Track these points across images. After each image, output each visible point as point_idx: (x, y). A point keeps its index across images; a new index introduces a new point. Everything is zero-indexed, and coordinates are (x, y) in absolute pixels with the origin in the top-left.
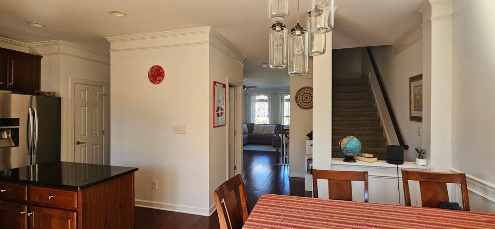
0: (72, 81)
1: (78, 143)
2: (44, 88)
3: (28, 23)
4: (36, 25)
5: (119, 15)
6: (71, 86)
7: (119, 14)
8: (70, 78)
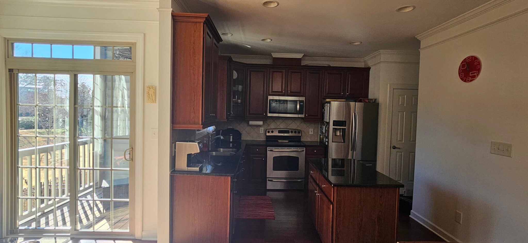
0: (390, 86)
1: (394, 148)
2: (370, 96)
3: (350, 43)
4: (356, 44)
5: (408, 10)
6: (390, 91)
7: (408, 8)
8: (389, 84)
